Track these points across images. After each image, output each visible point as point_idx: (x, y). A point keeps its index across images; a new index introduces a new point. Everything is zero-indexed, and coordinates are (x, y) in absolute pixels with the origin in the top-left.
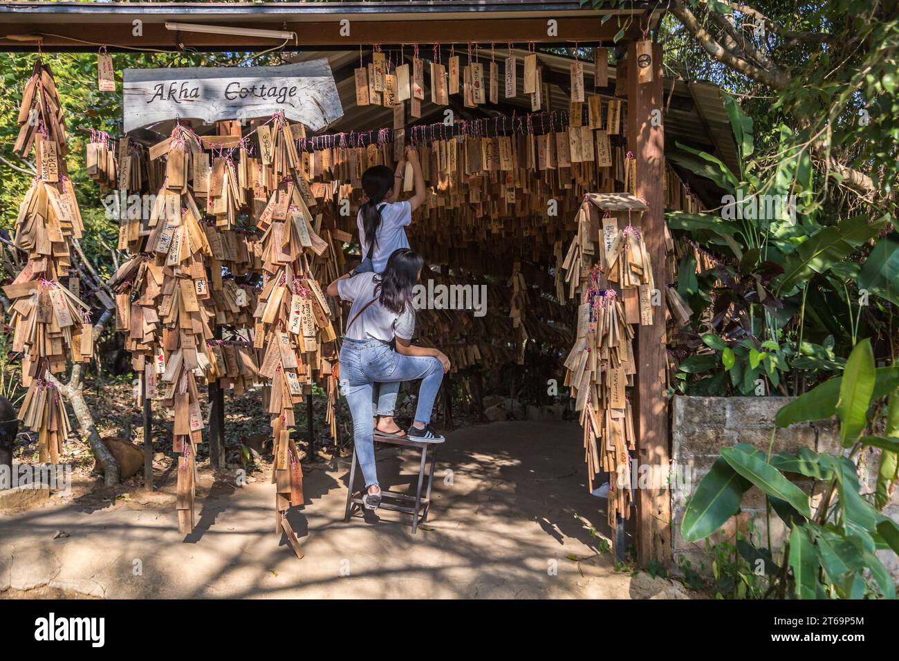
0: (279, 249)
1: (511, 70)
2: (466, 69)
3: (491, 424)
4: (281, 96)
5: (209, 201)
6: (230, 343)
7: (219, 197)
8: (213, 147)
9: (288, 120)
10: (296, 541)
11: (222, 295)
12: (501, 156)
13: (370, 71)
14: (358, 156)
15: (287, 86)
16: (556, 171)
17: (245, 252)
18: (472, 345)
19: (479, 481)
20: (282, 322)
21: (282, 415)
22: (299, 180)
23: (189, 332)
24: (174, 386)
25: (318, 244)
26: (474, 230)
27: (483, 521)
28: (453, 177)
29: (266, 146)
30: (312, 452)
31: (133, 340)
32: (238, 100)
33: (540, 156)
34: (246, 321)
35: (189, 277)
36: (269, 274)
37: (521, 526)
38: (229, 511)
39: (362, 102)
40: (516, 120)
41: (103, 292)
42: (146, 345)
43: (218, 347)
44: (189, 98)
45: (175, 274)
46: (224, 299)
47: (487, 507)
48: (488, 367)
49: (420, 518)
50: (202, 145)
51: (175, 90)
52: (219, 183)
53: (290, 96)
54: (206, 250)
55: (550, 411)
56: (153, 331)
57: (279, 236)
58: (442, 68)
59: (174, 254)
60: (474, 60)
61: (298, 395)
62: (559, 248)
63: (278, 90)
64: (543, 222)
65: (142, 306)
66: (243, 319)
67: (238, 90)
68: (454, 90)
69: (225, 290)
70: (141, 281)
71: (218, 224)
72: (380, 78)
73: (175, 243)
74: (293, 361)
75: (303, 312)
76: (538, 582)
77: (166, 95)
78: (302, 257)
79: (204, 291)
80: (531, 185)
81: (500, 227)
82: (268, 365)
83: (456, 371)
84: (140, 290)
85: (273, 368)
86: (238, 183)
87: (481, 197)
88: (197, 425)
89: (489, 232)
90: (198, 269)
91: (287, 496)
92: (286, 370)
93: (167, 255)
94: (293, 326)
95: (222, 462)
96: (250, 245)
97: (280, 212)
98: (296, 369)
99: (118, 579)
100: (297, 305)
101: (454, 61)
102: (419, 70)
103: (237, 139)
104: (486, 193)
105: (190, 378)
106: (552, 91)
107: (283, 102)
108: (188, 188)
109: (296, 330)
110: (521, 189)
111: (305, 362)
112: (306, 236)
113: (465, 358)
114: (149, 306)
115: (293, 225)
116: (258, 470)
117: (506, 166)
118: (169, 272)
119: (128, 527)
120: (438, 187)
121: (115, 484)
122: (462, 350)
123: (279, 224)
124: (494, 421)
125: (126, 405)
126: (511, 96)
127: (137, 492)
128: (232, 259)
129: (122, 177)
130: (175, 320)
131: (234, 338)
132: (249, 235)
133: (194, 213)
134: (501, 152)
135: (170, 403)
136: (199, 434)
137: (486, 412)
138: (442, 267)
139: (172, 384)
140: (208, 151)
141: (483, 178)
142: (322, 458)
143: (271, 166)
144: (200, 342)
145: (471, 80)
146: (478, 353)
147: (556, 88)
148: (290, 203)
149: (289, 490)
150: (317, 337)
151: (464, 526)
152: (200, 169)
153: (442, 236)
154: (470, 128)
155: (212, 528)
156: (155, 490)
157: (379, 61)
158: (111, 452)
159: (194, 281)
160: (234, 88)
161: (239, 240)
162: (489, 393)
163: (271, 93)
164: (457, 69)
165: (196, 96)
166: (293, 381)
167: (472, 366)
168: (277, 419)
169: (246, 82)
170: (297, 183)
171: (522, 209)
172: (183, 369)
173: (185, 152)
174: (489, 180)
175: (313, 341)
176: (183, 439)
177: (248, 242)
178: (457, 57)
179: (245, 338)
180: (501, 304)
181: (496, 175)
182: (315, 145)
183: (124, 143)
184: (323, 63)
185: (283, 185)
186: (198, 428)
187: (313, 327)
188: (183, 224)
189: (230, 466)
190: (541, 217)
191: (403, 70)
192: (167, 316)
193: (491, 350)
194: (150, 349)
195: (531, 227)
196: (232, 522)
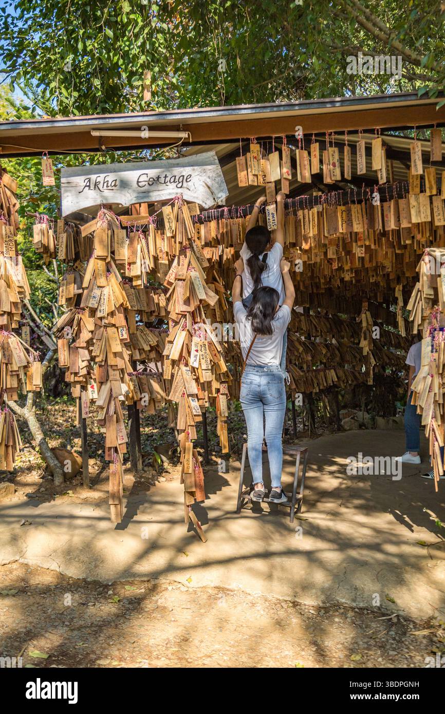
0: (181, 302)
1: (361, 152)
2: (325, 153)
3: (347, 432)
4: (179, 182)
5: (127, 267)
6: (143, 374)
7: (134, 263)
8: (128, 224)
9: (186, 201)
10: (201, 529)
11: (137, 337)
12: (354, 220)
13: (248, 159)
14: (239, 225)
15: (183, 174)
16: (398, 231)
17: (152, 303)
18: (329, 370)
19: (340, 480)
20: (185, 358)
21: (186, 431)
22: (195, 247)
23: (115, 368)
24: (105, 410)
25: (211, 297)
26: (330, 279)
27: (346, 513)
28: (315, 239)
29: (169, 222)
30: (208, 457)
31: (71, 373)
32: (147, 187)
33: (385, 219)
34: (155, 356)
35: (114, 325)
36: (173, 321)
37: (377, 517)
38: (146, 505)
39: (242, 184)
40: (365, 191)
41: (47, 336)
42: (81, 377)
43: (134, 378)
44: (110, 188)
45: (103, 324)
46: (138, 340)
47: (348, 501)
48: (343, 387)
49: (295, 510)
50: (121, 223)
51: (100, 182)
52: (134, 253)
53: (187, 181)
54: (126, 304)
55: (394, 421)
56: (86, 367)
57: (180, 292)
58: (305, 153)
59: (102, 308)
60: (331, 146)
61: (199, 415)
62: (399, 290)
63: (177, 178)
64: (387, 270)
65: (77, 348)
66: (153, 355)
67: (147, 179)
68: (315, 170)
69: (138, 333)
70: (76, 329)
71: (134, 283)
72: (256, 164)
73: (102, 300)
74: (194, 388)
75: (201, 350)
76: (395, 564)
77: (92, 187)
78: (199, 307)
79: (125, 336)
80: (378, 241)
81: (352, 276)
82: (175, 392)
83: (318, 391)
84: (76, 335)
85: (179, 394)
86: (148, 251)
87: (337, 253)
88: (123, 439)
89: (342, 280)
90: (120, 319)
91: (192, 494)
92: (189, 396)
93: (97, 309)
94: (193, 362)
95: (140, 466)
96: (155, 297)
97: (180, 273)
98: (197, 395)
99: (68, 557)
100: (196, 345)
101: (315, 147)
102: (287, 156)
103: (146, 217)
104: (341, 250)
105: (117, 403)
106: (394, 165)
107: (181, 187)
108: (111, 257)
109: (196, 365)
110: (370, 246)
111: (203, 389)
112: (202, 290)
113: (324, 380)
114: (82, 348)
115: (192, 284)
116: (167, 472)
117: (358, 227)
118: (99, 322)
119: (72, 517)
120: (302, 247)
121: (61, 483)
122: (322, 373)
123: (180, 282)
124: (349, 430)
125: (64, 421)
126: (362, 173)
127: (77, 489)
128: (143, 309)
129: (60, 249)
130: (104, 359)
131: (145, 370)
132: (155, 290)
133: (116, 276)
134: (353, 217)
135: (103, 423)
136: (125, 446)
137: (342, 423)
138: (304, 308)
139: (103, 408)
140: (126, 228)
141: (339, 238)
142: (215, 462)
143: (174, 237)
144: (123, 375)
145: (329, 161)
146: (335, 376)
147: (397, 164)
148: (189, 266)
149: (194, 490)
150: (212, 370)
151: (332, 517)
152: (120, 242)
153: (304, 284)
154: (327, 199)
155: (136, 518)
156: (91, 488)
157: (255, 150)
158: (57, 459)
159: (117, 328)
160: (144, 178)
161: (147, 294)
162: (344, 407)
163: (172, 180)
164: (317, 153)
165: (115, 186)
166: (195, 404)
167: (330, 386)
168: (183, 434)
169: (153, 173)
170: (193, 250)
171: (370, 261)
172: (111, 397)
173: (108, 230)
174: (343, 239)
175: (209, 372)
176: (113, 450)
177: (155, 295)
178: (318, 144)
179: (154, 370)
180: (352, 336)
181: (349, 235)
182: (205, 218)
183: (61, 223)
184: (211, 154)
185: (183, 251)
186: (124, 441)
187: (209, 362)
188: (108, 285)
189: (146, 469)
190: (385, 267)
191: (275, 156)
192: (98, 356)
193: (345, 373)
194: (84, 380)
195: (377, 275)
196: (149, 513)
